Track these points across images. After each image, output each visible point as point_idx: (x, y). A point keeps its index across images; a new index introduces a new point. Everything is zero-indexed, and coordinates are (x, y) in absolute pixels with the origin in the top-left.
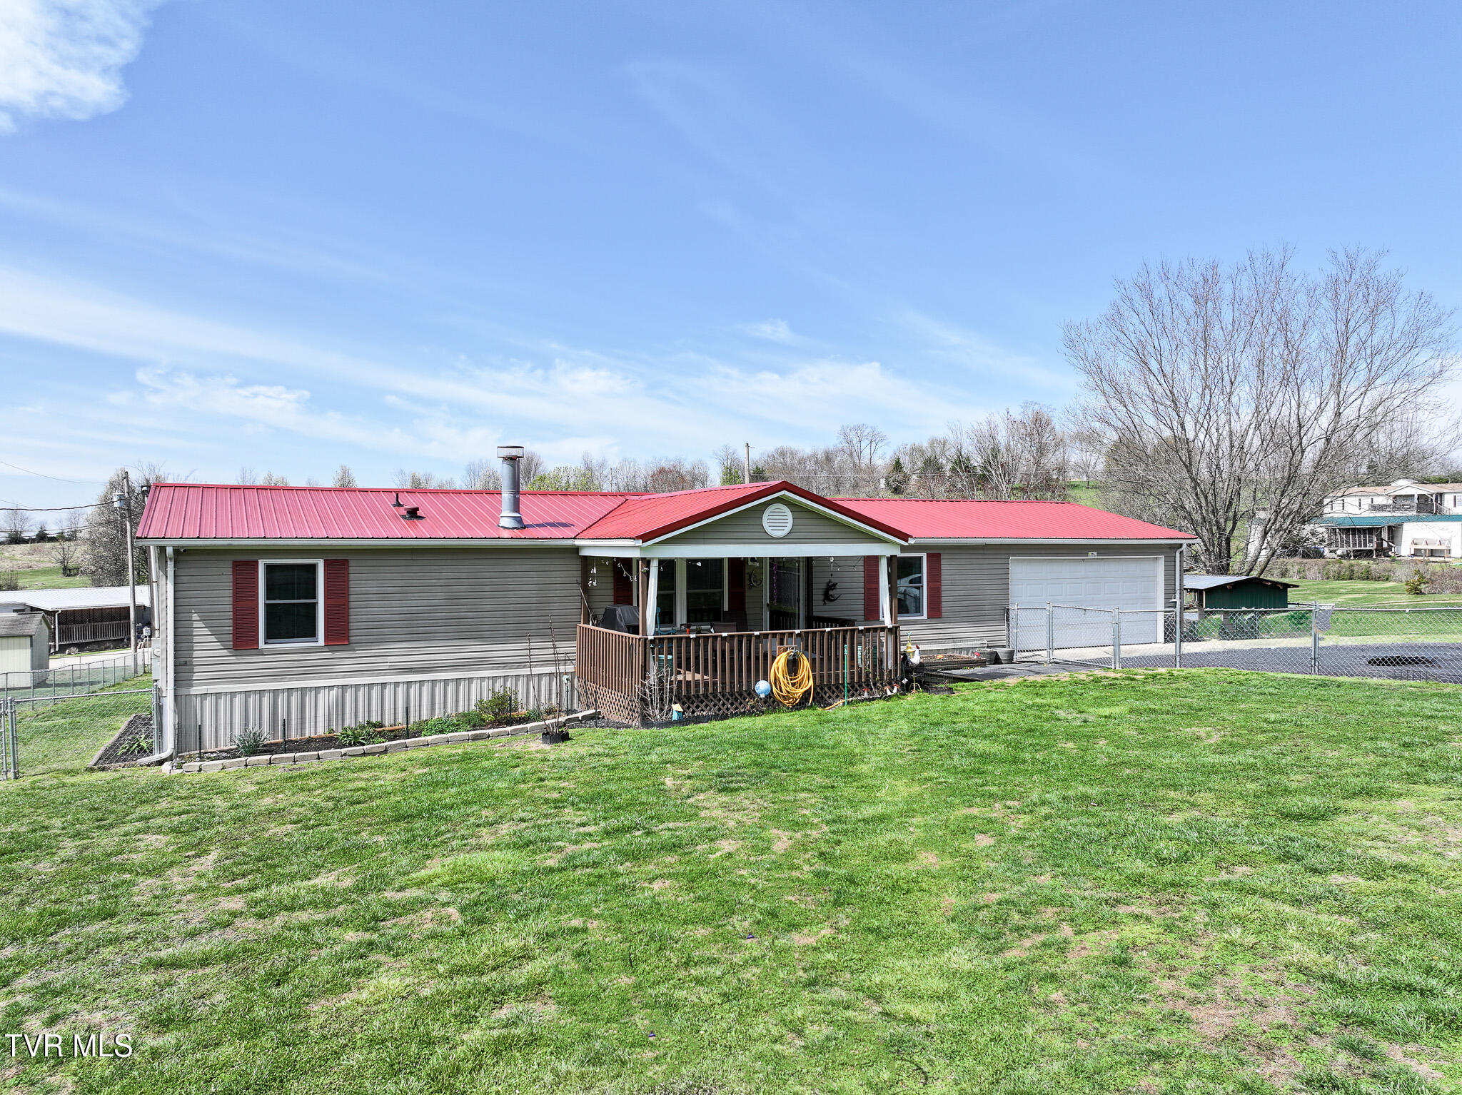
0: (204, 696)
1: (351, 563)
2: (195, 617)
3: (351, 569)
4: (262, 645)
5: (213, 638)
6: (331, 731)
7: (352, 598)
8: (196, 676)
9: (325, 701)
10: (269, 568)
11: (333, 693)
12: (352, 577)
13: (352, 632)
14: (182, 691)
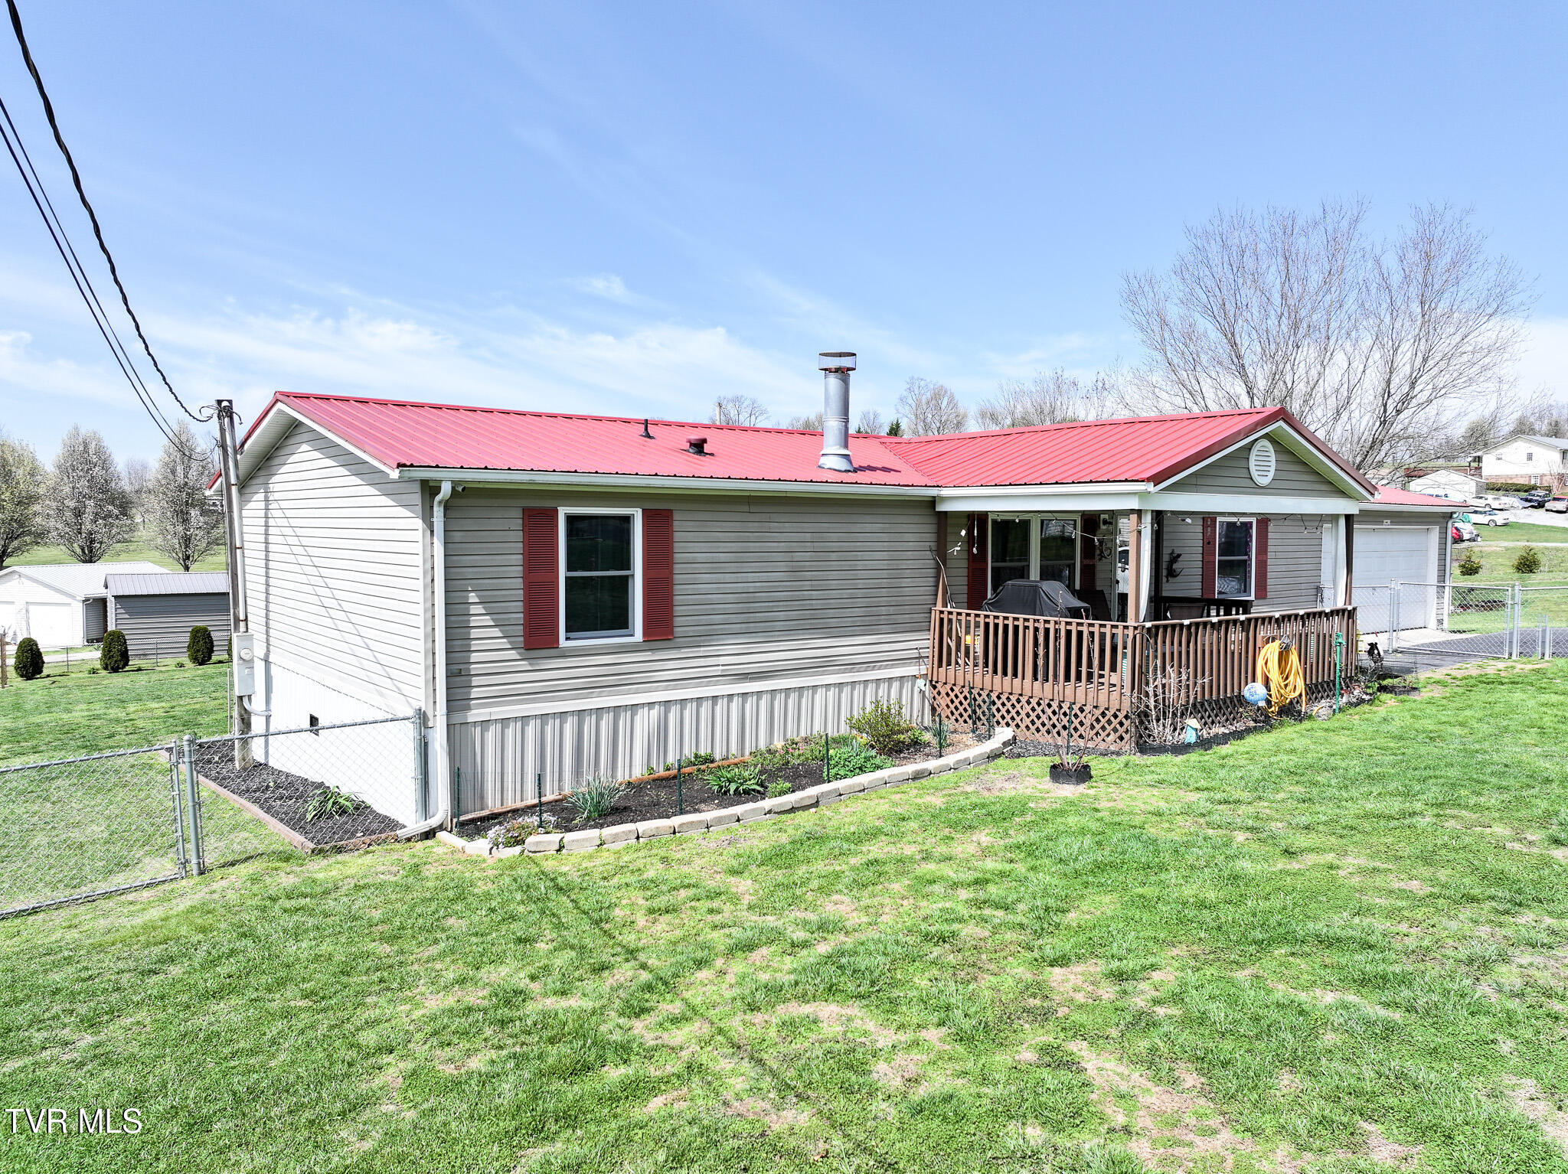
0: (485, 724)
1: (676, 516)
2: (473, 597)
3: (677, 525)
4: (563, 643)
5: (495, 632)
6: (651, 770)
7: (677, 568)
8: (475, 693)
9: (645, 722)
10: (571, 519)
11: (654, 712)
12: (677, 536)
13: (678, 621)
14: (457, 718)
